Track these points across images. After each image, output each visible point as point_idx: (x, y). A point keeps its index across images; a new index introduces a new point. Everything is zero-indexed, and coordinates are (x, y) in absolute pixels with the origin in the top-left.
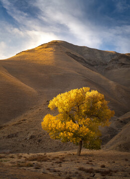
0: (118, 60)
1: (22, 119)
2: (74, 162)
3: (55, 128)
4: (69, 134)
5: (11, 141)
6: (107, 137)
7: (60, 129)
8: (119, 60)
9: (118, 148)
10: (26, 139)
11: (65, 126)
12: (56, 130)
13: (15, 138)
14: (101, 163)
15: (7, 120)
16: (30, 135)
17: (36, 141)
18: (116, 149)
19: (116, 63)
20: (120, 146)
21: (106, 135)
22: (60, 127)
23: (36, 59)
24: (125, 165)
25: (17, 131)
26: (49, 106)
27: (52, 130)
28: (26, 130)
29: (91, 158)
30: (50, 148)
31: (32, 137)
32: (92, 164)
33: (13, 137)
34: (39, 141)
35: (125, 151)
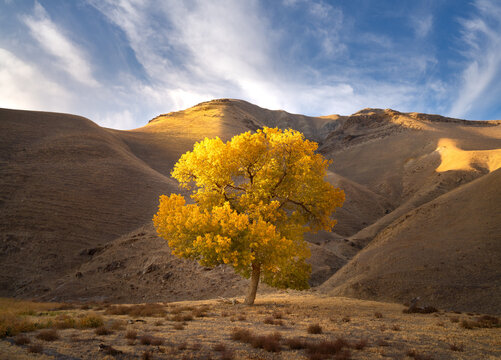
0: (342, 133)
1: (140, 232)
2: (229, 318)
3: (182, 224)
4: (220, 240)
5: (110, 277)
6: (324, 272)
7: (196, 226)
8: (345, 132)
9: (351, 290)
10: (140, 273)
11: (210, 219)
12: (186, 231)
13: (120, 271)
14: (307, 323)
15: (114, 237)
16: (148, 264)
17: (161, 277)
18: (346, 294)
19: (339, 139)
20: (356, 286)
21: (321, 268)
22: (194, 220)
23: (185, 131)
24: (383, 328)
25: (126, 256)
26: (173, 175)
27: (174, 230)
28: (143, 254)
29: (282, 310)
30: (189, 293)
31: (151, 269)
32: (281, 324)
33: (116, 268)
34: (167, 277)
35: (368, 299)
